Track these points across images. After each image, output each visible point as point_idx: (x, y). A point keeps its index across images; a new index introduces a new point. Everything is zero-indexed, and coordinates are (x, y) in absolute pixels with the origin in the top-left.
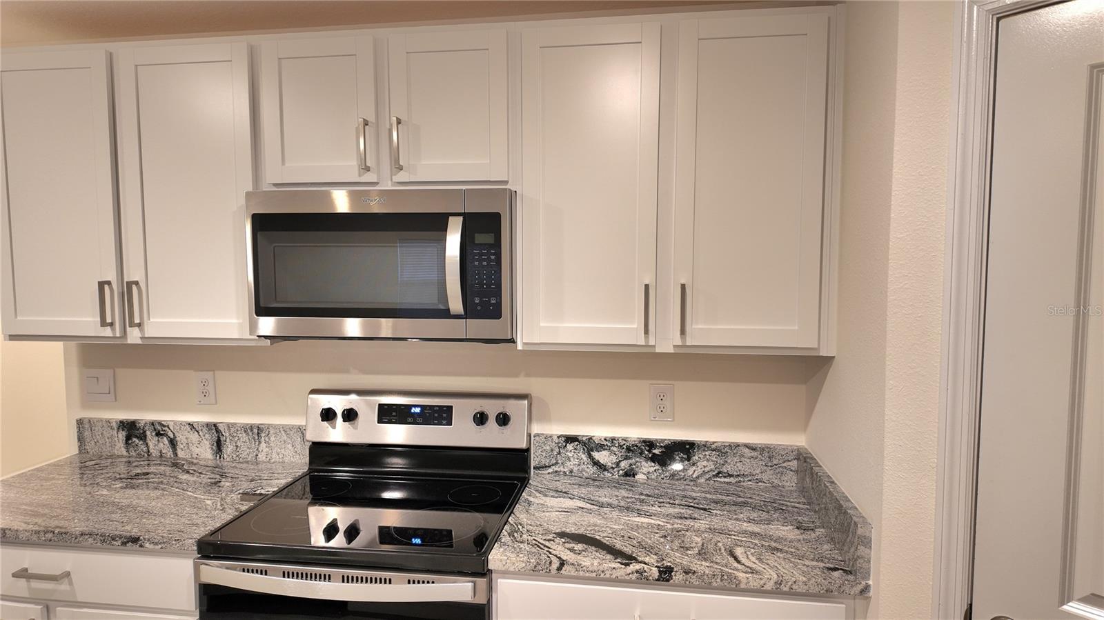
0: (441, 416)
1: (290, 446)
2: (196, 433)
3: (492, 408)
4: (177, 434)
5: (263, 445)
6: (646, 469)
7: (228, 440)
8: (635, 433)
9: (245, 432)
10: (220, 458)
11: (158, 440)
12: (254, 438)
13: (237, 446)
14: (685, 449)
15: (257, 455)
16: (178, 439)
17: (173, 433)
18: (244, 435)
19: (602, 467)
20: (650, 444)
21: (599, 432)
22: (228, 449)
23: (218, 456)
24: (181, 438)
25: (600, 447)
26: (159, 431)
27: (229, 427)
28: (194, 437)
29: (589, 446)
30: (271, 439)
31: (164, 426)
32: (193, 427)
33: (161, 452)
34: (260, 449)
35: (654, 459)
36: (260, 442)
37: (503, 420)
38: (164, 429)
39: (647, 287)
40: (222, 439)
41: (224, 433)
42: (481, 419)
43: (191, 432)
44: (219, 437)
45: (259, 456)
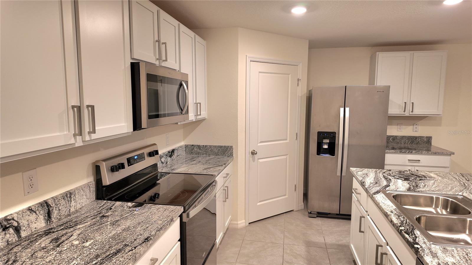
0: (142, 157)
1: (85, 197)
2: (34, 214)
4: (20, 221)
5: (73, 202)
7: (54, 209)
8: (167, 150)
9: (63, 198)
10: (50, 222)
11: (5, 233)
12: (68, 201)
13: (59, 210)
14: (173, 151)
15: (70, 210)
16: (21, 224)
17: (17, 222)
18: (63, 201)
21: (162, 153)
22: (55, 214)
23: (49, 221)
24: (23, 222)
26: (6, 226)
27: (55, 200)
28: (33, 217)
30: (77, 197)
31: (9, 220)
32: (32, 211)
33: (8, 241)
34: (71, 206)
36: (71, 201)
37: (156, 153)
38: (9, 222)
40: (50, 210)
41: (52, 206)
42: (150, 155)
43: (31, 215)
44: (49, 209)
45: (71, 209)
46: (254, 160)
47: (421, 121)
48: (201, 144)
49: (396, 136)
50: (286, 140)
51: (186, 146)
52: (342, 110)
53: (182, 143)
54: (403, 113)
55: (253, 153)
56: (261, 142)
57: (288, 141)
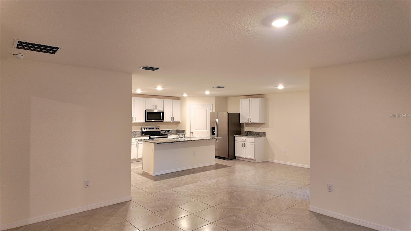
0: (153, 129)
1: (139, 132)
3: (157, 128)
6: (167, 132)
8: (166, 130)
19: (164, 132)
20: (167, 130)
21: (164, 130)
22: (133, 134)
25: (164, 131)
29: (163, 131)
30: (137, 132)
35: (168, 131)
37: (158, 129)
39: (171, 118)
42: (157, 129)
46: (192, 135)
47: (262, 126)
48: (179, 129)
49: (254, 132)
50: (206, 130)
51: (177, 130)
52: (216, 120)
53: (176, 129)
54: (248, 122)
55: (192, 133)
56: (195, 130)
57: (207, 130)
